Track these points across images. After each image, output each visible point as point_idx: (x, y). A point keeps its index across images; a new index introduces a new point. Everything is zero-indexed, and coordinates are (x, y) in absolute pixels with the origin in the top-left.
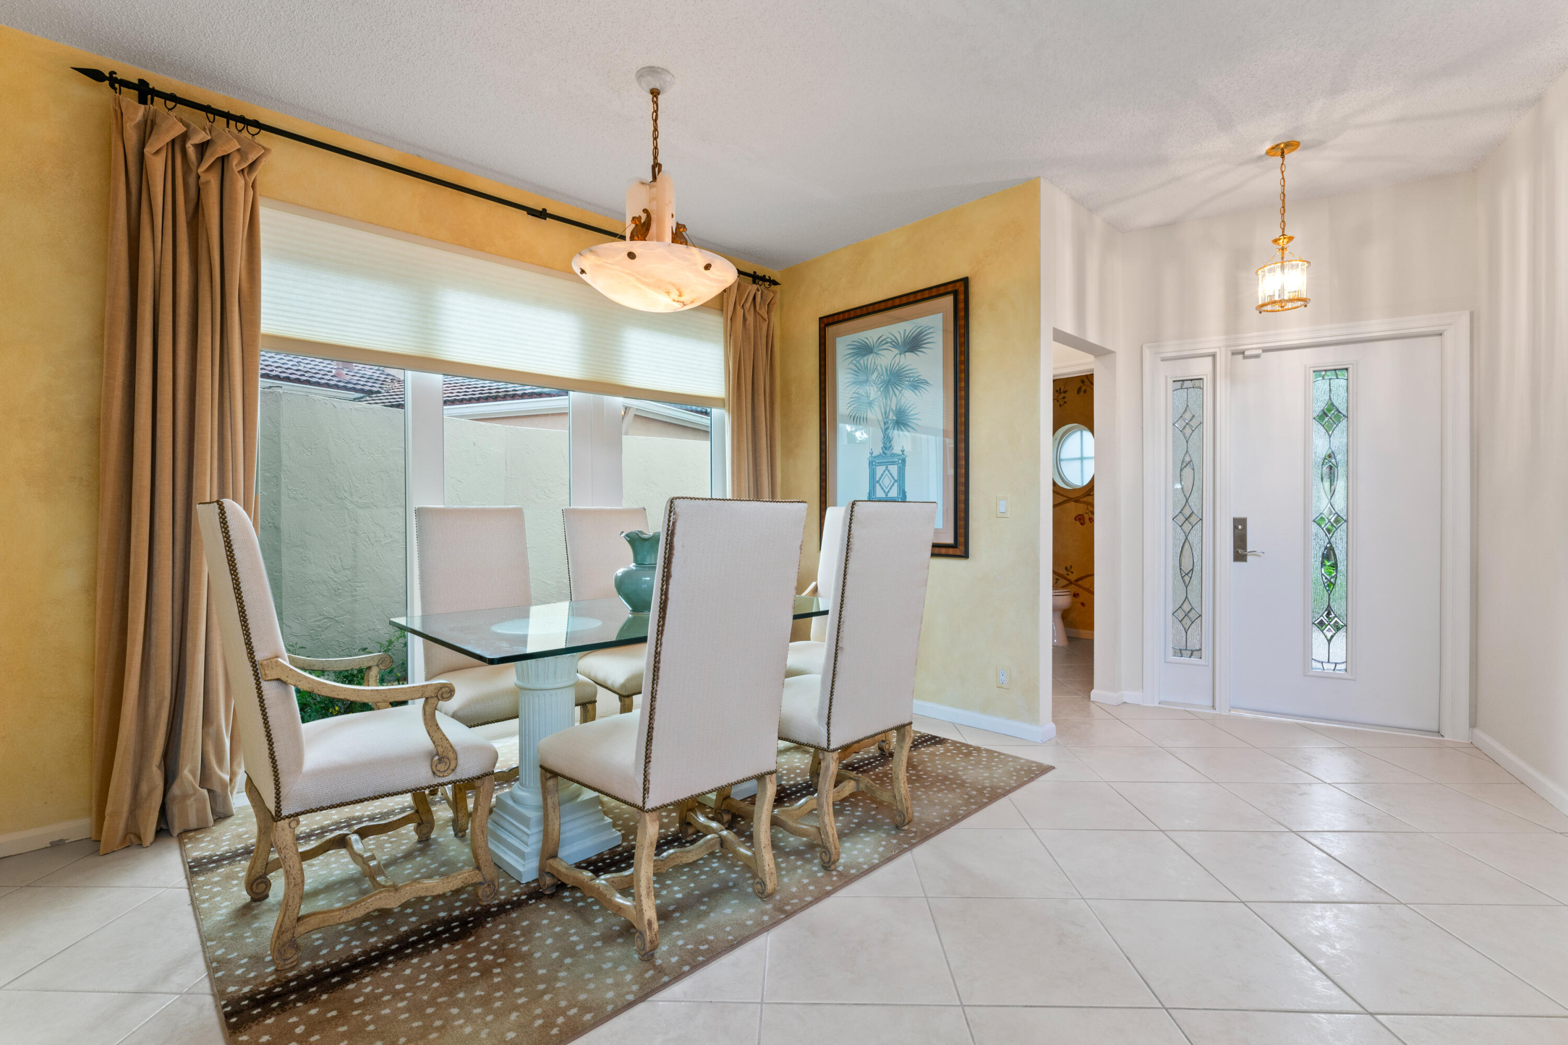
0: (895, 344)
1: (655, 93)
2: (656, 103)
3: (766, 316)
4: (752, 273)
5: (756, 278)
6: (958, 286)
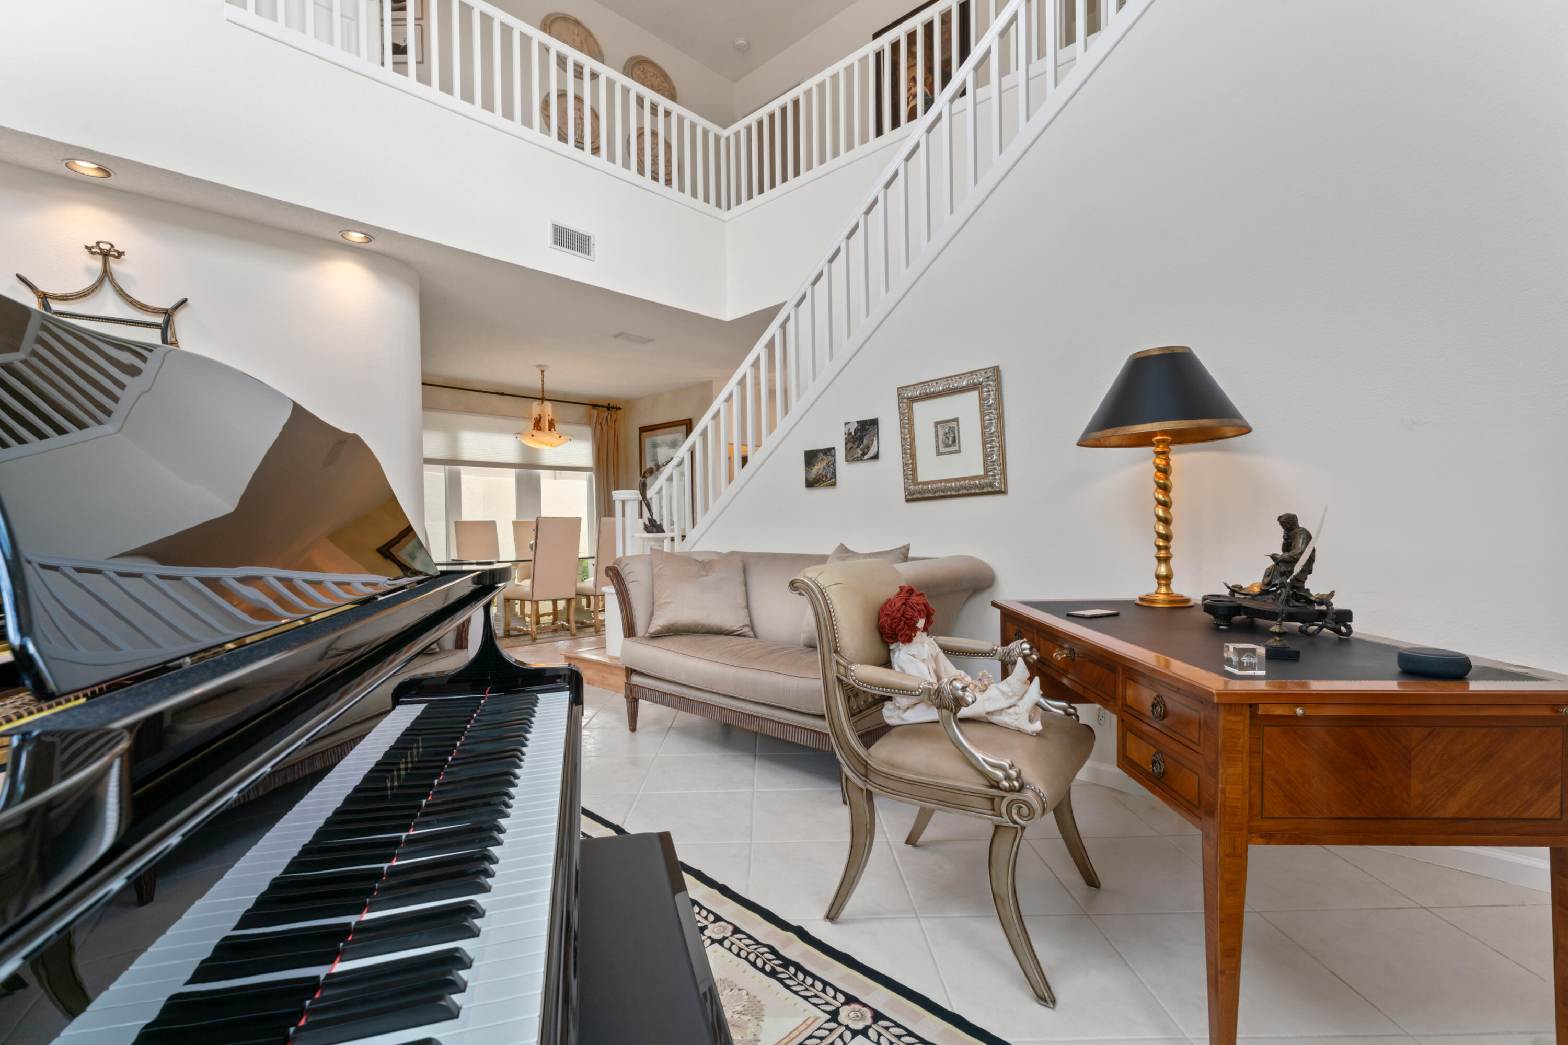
0: (667, 444)
1: (542, 372)
2: (543, 375)
3: (613, 426)
4: (607, 405)
5: (609, 408)
6: (688, 422)
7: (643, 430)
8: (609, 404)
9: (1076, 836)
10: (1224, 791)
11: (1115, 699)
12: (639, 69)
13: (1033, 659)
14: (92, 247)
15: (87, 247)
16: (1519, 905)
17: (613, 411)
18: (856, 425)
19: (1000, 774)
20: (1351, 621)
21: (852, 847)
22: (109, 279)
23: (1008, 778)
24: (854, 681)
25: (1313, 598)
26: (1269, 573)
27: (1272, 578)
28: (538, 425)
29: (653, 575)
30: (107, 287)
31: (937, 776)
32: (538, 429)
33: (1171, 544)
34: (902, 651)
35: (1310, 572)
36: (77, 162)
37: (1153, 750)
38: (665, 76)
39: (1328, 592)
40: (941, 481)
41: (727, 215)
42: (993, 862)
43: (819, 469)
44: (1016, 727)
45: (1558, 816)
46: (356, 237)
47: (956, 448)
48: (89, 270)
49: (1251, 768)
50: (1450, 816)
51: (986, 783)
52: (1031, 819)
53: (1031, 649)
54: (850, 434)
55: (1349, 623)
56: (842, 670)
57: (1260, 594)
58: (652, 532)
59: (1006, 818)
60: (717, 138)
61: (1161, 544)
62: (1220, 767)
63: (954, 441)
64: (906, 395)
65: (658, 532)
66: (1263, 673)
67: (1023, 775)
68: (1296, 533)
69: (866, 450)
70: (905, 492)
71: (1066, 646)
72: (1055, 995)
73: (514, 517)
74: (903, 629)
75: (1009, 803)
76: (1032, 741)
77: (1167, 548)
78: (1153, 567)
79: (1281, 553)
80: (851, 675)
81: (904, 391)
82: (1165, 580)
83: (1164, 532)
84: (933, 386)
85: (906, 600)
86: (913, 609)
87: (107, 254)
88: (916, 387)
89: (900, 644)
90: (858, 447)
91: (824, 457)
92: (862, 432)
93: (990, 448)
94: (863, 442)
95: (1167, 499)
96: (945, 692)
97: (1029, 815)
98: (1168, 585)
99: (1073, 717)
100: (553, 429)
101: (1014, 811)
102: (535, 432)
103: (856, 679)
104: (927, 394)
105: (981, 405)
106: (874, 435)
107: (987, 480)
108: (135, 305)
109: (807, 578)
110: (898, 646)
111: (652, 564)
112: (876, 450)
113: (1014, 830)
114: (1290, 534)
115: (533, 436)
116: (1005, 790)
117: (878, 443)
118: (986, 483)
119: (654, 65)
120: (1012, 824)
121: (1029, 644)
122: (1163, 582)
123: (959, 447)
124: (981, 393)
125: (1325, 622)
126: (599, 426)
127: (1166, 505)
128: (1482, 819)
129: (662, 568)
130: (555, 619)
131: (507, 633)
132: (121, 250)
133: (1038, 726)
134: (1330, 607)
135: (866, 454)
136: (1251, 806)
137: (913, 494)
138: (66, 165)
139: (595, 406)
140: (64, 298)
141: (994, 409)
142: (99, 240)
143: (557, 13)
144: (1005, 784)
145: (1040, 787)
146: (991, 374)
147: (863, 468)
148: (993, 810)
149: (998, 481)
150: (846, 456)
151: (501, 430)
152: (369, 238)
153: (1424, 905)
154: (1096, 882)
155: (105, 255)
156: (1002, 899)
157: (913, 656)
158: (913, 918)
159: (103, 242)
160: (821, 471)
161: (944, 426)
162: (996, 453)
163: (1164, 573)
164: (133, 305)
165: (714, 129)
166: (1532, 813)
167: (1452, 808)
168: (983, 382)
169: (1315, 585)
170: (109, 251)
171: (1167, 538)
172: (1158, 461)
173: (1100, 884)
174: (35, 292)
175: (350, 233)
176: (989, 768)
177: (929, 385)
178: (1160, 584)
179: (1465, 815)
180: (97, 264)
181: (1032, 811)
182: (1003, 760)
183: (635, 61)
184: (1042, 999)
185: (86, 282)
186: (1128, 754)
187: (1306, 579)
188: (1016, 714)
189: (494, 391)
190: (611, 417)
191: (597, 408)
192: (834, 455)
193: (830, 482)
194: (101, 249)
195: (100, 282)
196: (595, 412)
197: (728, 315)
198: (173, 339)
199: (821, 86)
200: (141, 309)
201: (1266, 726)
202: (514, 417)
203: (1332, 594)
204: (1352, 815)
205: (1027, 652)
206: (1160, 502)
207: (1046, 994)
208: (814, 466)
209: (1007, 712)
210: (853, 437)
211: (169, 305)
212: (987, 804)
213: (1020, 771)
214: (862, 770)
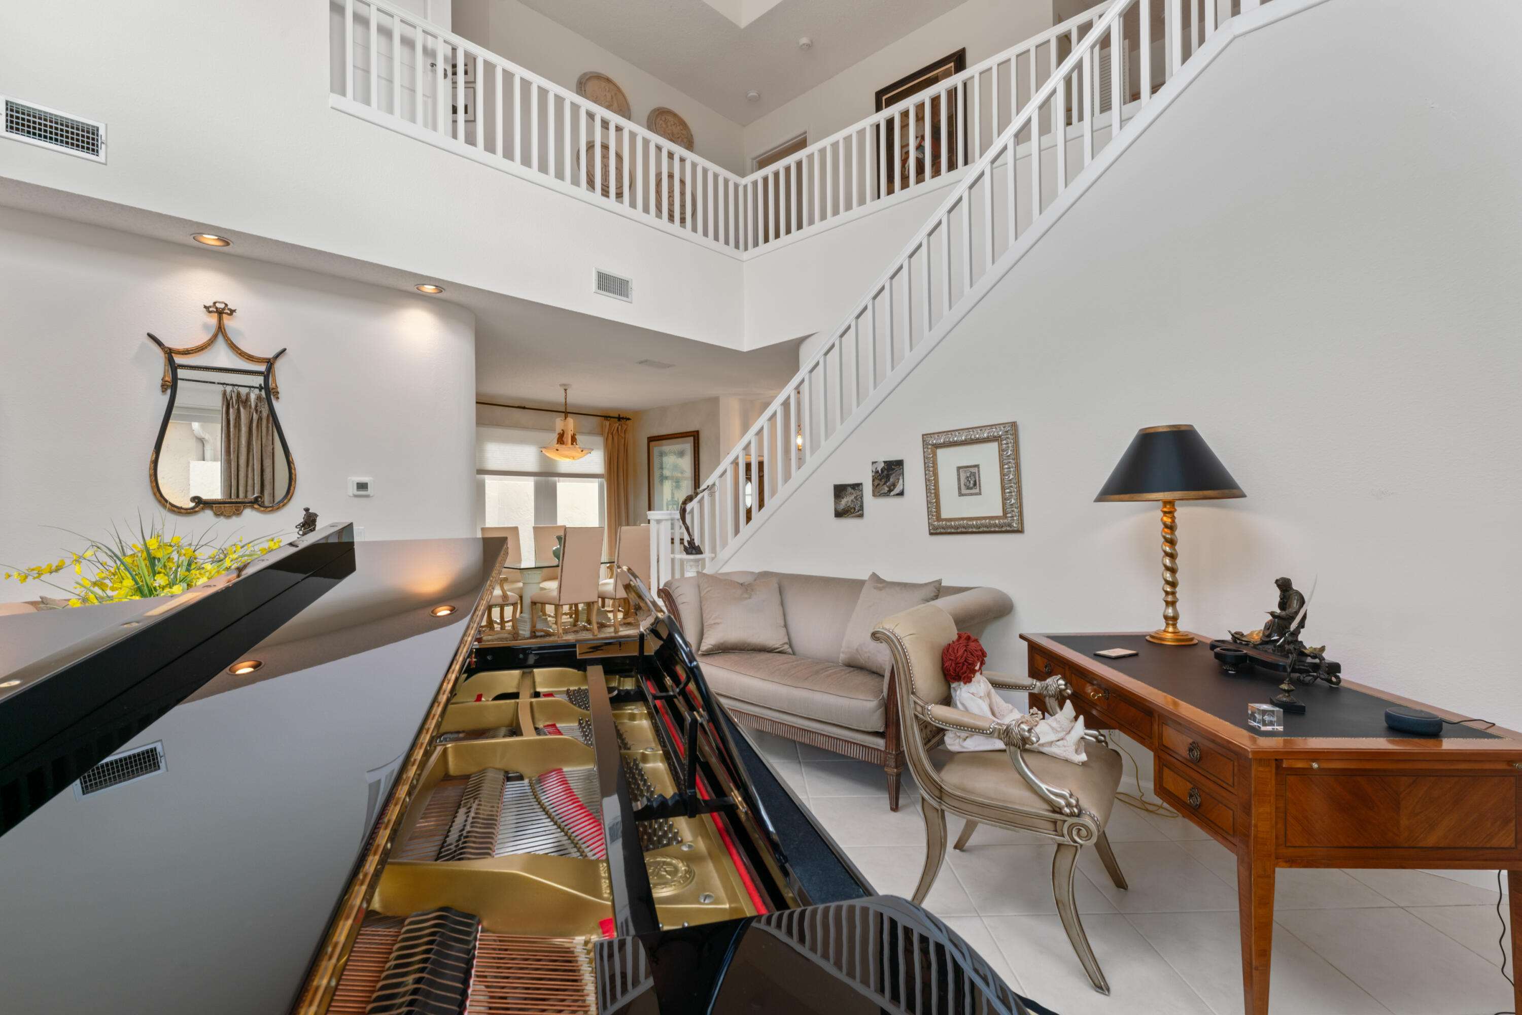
0: (675, 453)
1: (566, 390)
2: (566, 393)
3: (623, 436)
4: (617, 416)
5: (619, 418)
6: (696, 434)
7: (651, 439)
8: (619, 415)
9: (1107, 845)
10: (1256, 826)
11: (1151, 738)
12: (661, 119)
13: (1068, 693)
14: (210, 307)
15: (205, 307)
16: (1480, 905)
17: (623, 421)
18: (883, 465)
19: (1063, 802)
20: (1340, 672)
21: (928, 857)
22: (223, 334)
23: (1069, 805)
24: (931, 719)
25: (1306, 651)
26: (1268, 627)
27: (1271, 631)
28: (561, 439)
29: (700, 597)
30: (220, 342)
31: (1004, 801)
32: (561, 444)
33: (1177, 589)
34: (963, 690)
35: (1303, 627)
36: (205, 236)
37: (1190, 786)
38: (683, 124)
39: (1319, 646)
40: (963, 519)
41: (745, 256)
42: (1056, 875)
43: (848, 502)
44: (1065, 757)
45: (1513, 845)
46: (429, 289)
47: (977, 491)
48: (206, 327)
49: (1277, 808)
50: (1431, 845)
51: (1049, 808)
52: (1089, 839)
53: (1065, 685)
54: (877, 472)
55: (1338, 674)
56: (919, 709)
57: (1261, 644)
58: (691, 554)
59: (1067, 838)
60: (736, 186)
61: (1168, 590)
62: (1253, 807)
63: (975, 484)
64: (930, 442)
65: (697, 554)
66: (1281, 728)
67: (1081, 803)
68: (1291, 594)
69: (892, 487)
70: (929, 527)
71: (1095, 682)
72: (1109, 985)
73: (532, 524)
74: (966, 672)
75: (1070, 826)
76: (1079, 770)
77: (1173, 593)
78: (1160, 608)
79: (1278, 611)
80: (928, 714)
81: (929, 439)
82: (1172, 620)
83: (1171, 580)
84: (956, 436)
85: (966, 646)
86: (972, 655)
87: (221, 312)
88: (940, 435)
89: (962, 683)
90: (884, 484)
91: (853, 491)
92: (888, 471)
93: (1009, 493)
94: (889, 480)
95: (1173, 552)
96: (1014, 733)
97: (1087, 836)
98: (1174, 625)
99: (1103, 744)
100: (574, 443)
101: (1074, 832)
102: (558, 446)
103: (933, 717)
104: (950, 442)
105: (1000, 456)
106: (900, 474)
107: (1006, 521)
108: (243, 356)
109: (886, 629)
110: (960, 685)
111: (699, 587)
112: (901, 488)
113: (1074, 848)
114: (1287, 594)
115: (557, 450)
116: (1067, 815)
117: (903, 481)
118: (1005, 523)
119: (675, 115)
120: (1072, 843)
121: (1064, 680)
122: (1171, 622)
123: (980, 489)
124: (1000, 445)
125: (1319, 674)
126: (610, 436)
127: (1172, 556)
128: (1455, 848)
129: (710, 590)
130: (576, 620)
131: (533, 634)
132: (233, 308)
133: (1083, 757)
134: (1323, 661)
135: (893, 490)
136: (1277, 837)
137: (937, 529)
138: (194, 238)
139: (606, 417)
140: (186, 352)
141: (1012, 459)
142: (214, 301)
143: (591, 73)
144: (1067, 810)
145: (1094, 812)
146: (1009, 428)
147: (889, 503)
148: (1056, 831)
149: (1015, 521)
150: (873, 491)
151: (522, 441)
152: (440, 289)
153: (1401, 905)
154: (1125, 885)
155: (220, 313)
156: (1063, 904)
157: (973, 694)
158: (975, 916)
159: (220, 302)
160: (850, 503)
161: (965, 471)
162: (1014, 497)
163: (1172, 615)
164: (241, 356)
165: (733, 178)
166: (1494, 843)
167: (1432, 840)
168: (1002, 435)
169: (1309, 639)
170: (224, 309)
171: (1173, 584)
172: (1165, 519)
173: (1127, 887)
174: (162, 349)
175: (425, 286)
176: (1052, 797)
177: (952, 434)
178: (1167, 624)
179: (1441, 845)
180: (213, 320)
181: (1089, 832)
182: (1063, 790)
183: (657, 113)
184: (1099, 988)
185: (204, 338)
186: (1164, 785)
187: (1299, 632)
188: (1065, 746)
189: (516, 406)
190: (621, 426)
191: (609, 419)
192: (862, 490)
193: (858, 513)
194: (217, 308)
195: (215, 337)
196: (607, 423)
197: (746, 345)
198: (274, 385)
199: (835, 146)
200: (248, 359)
201: (1288, 775)
202: (533, 428)
203: (1323, 649)
204: (1356, 845)
205: (1063, 687)
206: (1167, 554)
207: (1102, 984)
208: (843, 498)
209: (1056, 745)
210: (880, 475)
211: (270, 355)
212: (1050, 826)
213: (1078, 799)
214: (937, 793)
